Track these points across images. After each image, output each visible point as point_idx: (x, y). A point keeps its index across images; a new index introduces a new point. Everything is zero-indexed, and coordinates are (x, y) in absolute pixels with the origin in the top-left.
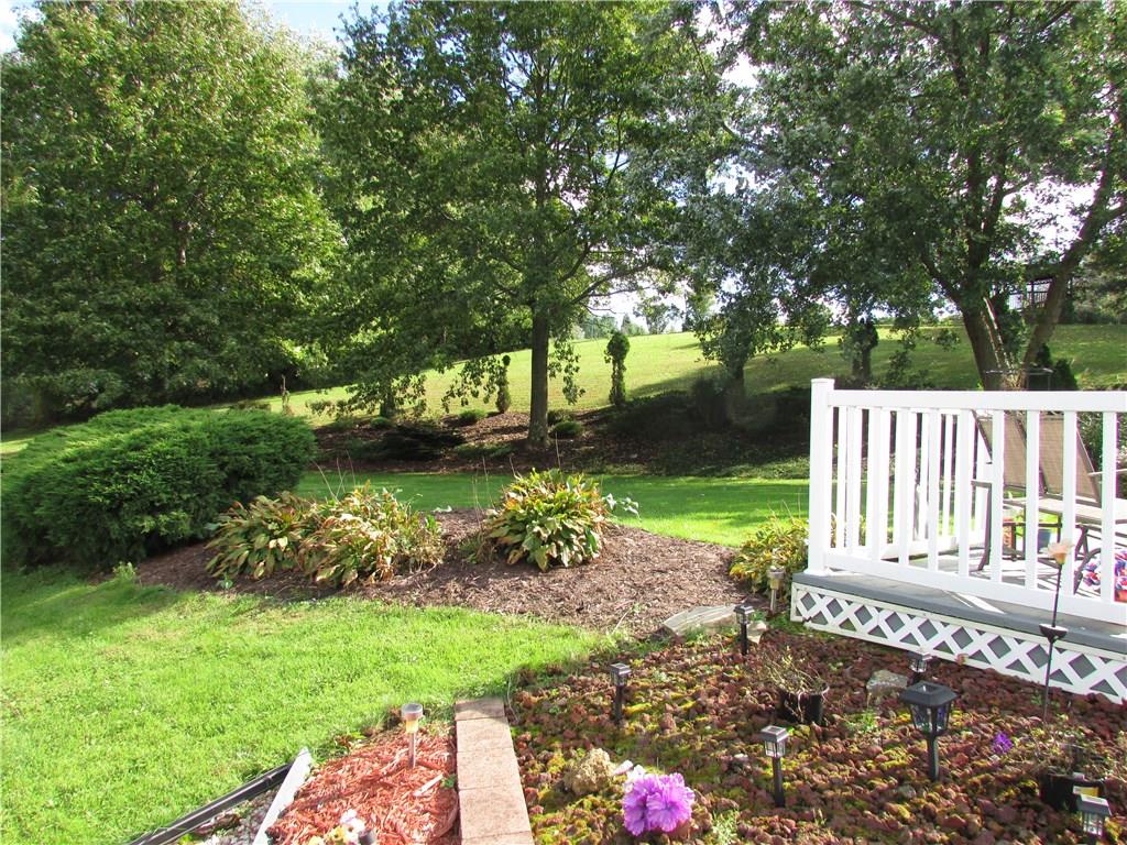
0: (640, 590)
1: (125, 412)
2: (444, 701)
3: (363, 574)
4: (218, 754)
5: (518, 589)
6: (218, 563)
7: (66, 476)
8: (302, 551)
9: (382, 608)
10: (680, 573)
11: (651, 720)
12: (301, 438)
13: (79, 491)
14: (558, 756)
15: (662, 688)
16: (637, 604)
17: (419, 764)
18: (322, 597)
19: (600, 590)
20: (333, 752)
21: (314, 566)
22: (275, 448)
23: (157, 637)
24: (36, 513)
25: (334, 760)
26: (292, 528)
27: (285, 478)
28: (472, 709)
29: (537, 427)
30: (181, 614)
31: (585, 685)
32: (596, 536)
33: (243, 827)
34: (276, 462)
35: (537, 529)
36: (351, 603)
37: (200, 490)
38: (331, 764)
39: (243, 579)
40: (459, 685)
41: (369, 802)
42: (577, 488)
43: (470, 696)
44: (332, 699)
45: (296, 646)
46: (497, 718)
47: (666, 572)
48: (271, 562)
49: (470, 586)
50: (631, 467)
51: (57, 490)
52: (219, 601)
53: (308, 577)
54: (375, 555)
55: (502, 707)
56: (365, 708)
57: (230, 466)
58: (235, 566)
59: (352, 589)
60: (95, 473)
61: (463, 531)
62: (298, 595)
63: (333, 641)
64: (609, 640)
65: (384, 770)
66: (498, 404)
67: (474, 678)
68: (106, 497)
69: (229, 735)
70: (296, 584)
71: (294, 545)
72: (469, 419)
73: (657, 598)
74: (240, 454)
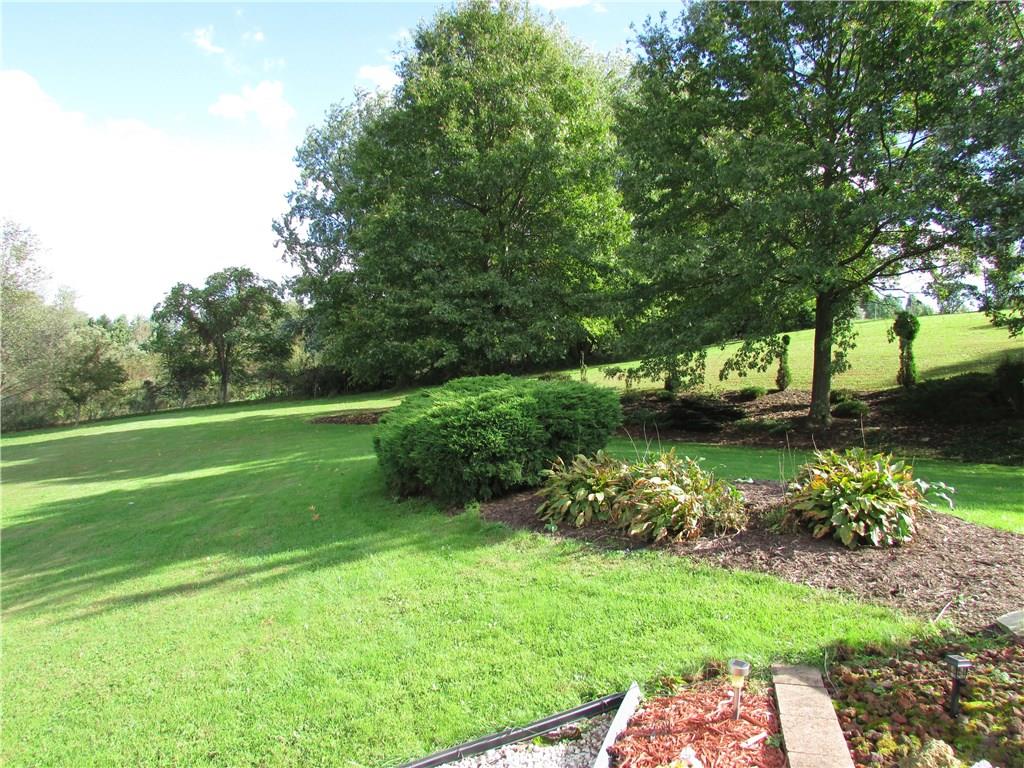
0: (965, 581)
1: (471, 379)
2: (761, 661)
3: (672, 532)
4: (560, 673)
5: (826, 564)
6: (545, 509)
7: (433, 428)
8: (616, 506)
9: (691, 566)
10: (1010, 568)
11: (995, 721)
12: (611, 406)
13: (442, 441)
14: (887, 739)
15: (1005, 689)
16: (961, 595)
17: (742, 717)
18: (635, 549)
19: (916, 576)
20: (659, 690)
21: (626, 520)
22: (590, 414)
23: (500, 565)
24: (411, 455)
25: (659, 697)
26: (607, 485)
27: (596, 440)
28: (790, 674)
29: (818, 406)
30: (517, 549)
31: (910, 670)
32: (908, 520)
33: (584, 741)
34: (590, 426)
35: (844, 506)
36: (662, 556)
37: (531, 446)
38: (658, 701)
39: (567, 525)
40: (774, 649)
41: (698, 744)
42: (885, 468)
43: (786, 661)
44: (653, 642)
45: (616, 590)
46: (816, 687)
47: (992, 565)
48: (590, 514)
49: (775, 555)
50: (922, 451)
51: (427, 439)
52: (549, 542)
53: (621, 529)
54: (683, 516)
55: (820, 677)
56: (685, 655)
57: (553, 428)
58: (560, 513)
59: (662, 545)
60: (454, 427)
61: (765, 502)
62: (614, 544)
63: (649, 590)
64: (933, 628)
65: (708, 716)
66: (778, 382)
67: (789, 645)
68: (461, 447)
69: (565, 659)
70: (611, 534)
71: (610, 500)
72: (749, 395)
73: (985, 592)
74: (562, 418)
